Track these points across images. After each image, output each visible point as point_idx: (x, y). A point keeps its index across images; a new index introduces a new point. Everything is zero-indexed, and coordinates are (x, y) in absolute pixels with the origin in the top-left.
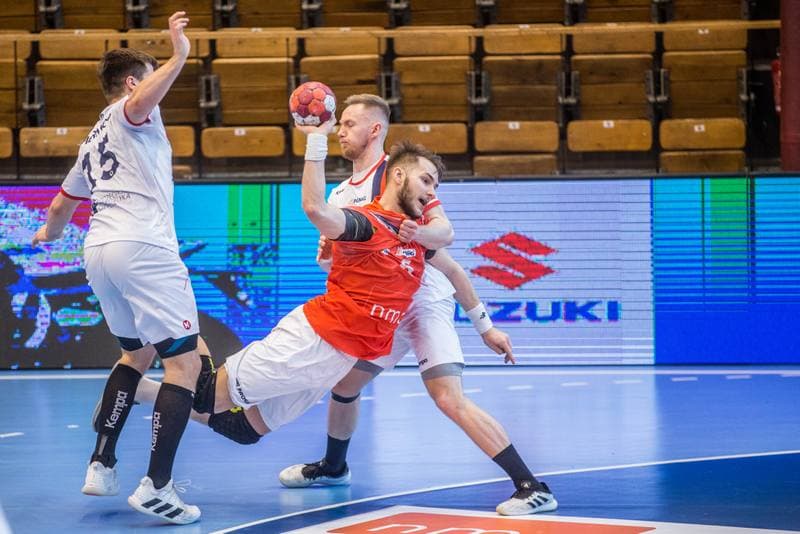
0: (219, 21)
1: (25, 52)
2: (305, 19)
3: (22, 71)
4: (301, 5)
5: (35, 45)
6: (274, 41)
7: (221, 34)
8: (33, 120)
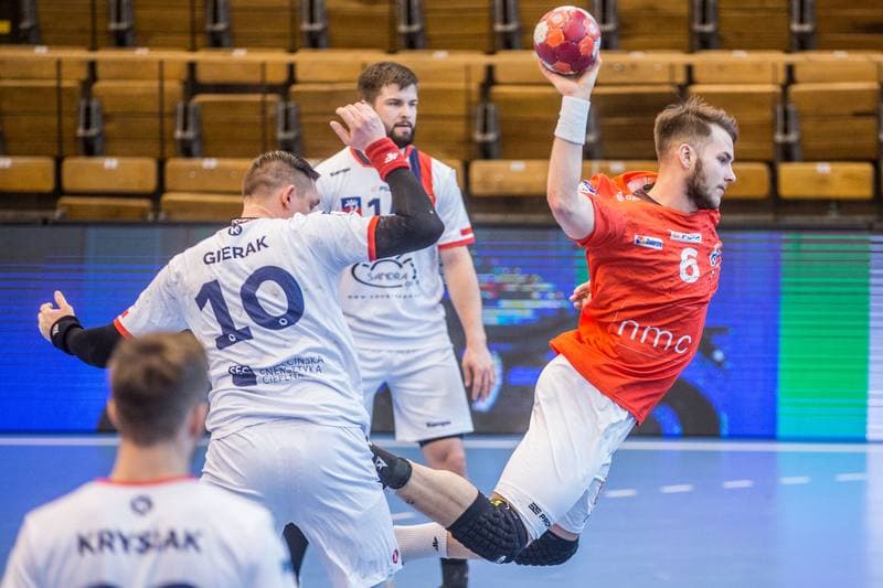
0: (696, 43)
1: (479, 76)
2: (795, 41)
3: (475, 98)
4: (789, 25)
5: (490, 69)
6: (758, 67)
7: (700, 59)
8: (486, 152)
